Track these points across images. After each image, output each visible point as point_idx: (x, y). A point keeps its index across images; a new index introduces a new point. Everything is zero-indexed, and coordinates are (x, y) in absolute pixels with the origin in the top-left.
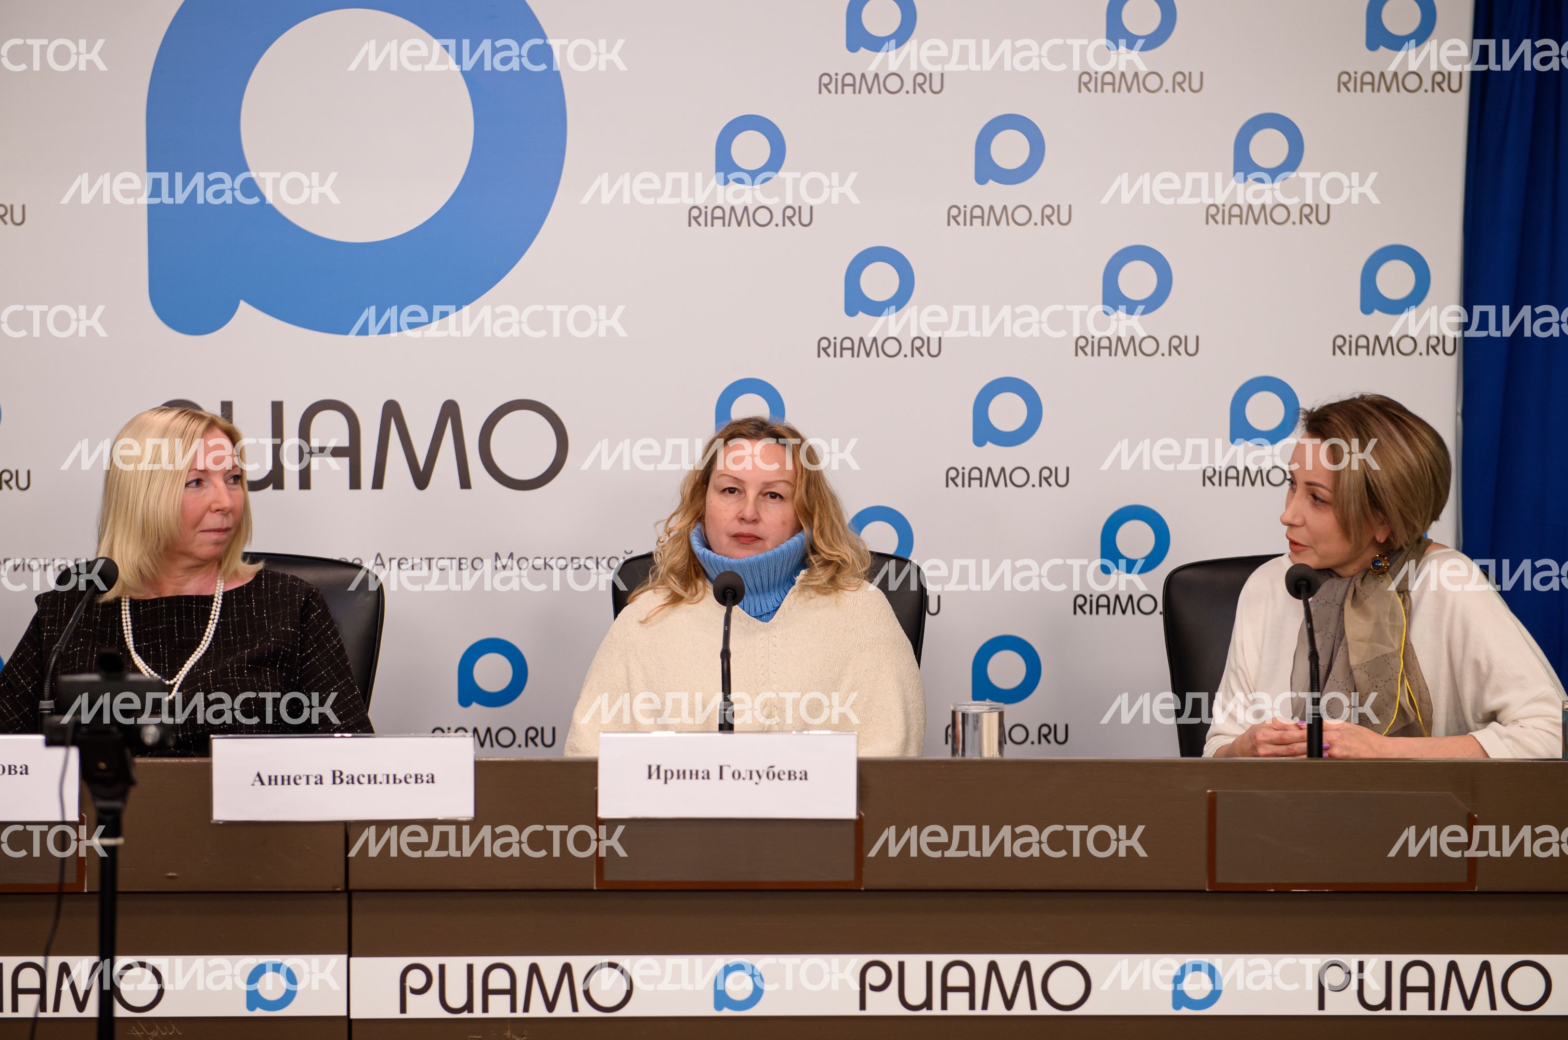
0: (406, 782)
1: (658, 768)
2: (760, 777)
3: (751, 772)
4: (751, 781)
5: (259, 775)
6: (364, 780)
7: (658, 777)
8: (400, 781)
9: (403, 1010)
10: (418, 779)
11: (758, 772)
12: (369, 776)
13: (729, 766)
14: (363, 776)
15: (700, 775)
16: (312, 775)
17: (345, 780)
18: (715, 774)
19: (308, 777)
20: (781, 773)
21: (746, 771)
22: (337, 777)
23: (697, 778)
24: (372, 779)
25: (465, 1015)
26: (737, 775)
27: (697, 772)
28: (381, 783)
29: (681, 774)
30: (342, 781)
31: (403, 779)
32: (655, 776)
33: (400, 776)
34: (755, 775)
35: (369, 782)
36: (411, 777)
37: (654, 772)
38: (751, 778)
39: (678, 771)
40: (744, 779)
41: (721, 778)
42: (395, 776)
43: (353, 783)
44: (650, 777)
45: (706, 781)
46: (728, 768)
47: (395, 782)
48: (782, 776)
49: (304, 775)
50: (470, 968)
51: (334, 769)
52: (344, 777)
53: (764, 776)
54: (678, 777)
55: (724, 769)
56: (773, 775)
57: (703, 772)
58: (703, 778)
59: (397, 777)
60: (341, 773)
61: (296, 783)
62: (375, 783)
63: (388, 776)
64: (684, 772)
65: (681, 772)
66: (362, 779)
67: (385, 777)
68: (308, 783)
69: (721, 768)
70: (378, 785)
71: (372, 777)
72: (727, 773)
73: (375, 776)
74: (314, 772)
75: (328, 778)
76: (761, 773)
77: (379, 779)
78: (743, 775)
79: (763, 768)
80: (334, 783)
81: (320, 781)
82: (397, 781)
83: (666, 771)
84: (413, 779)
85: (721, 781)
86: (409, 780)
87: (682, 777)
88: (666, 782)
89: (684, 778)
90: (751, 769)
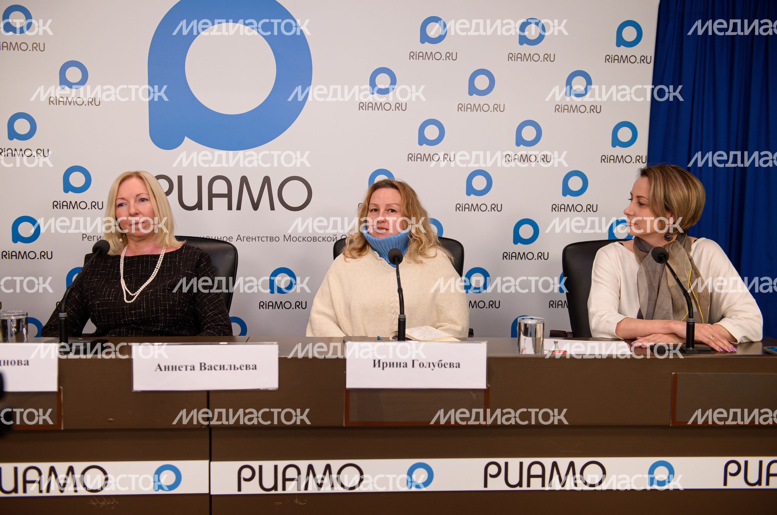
0: (241, 369)
1: (379, 361)
2: (434, 366)
3: (429, 363)
4: (429, 369)
5: (159, 365)
6: (218, 368)
7: (379, 366)
8: (238, 369)
9: (239, 489)
10: (247, 367)
11: (433, 363)
12: (220, 366)
13: (418, 360)
14: (217, 366)
15: (402, 365)
16: (188, 365)
17: (207, 368)
18: (410, 364)
19: (186, 366)
20: (446, 364)
21: (427, 363)
22: (203, 366)
23: (400, 367)
24: (222, 368)
25: (273, 492)
26: (422, 365)
27: (400, 363)
28: (227, 370)
29: (391, 365)
30: (205, 368)
31: (239, 367)
32: (377, 365)
33: (238, 366)
34: (431, 365)
35: (221, 369)
36: (243, 366)
37: (377, 363)
38: (429, 367)
39: (390, 363)
40: (425, 367)
41: (413, 366)
42: (234, 366)
43: (211, 369)
44: (375, 366)
45: (405, 368)
46: (417, 361)
47: (234, 369)
48: (446, 366)
49: (184, 365)
50: (276, 467)
51: (201, 362)
52: (206, 366)
53: (436, 366)
54: (390, 366)
55: (415, 362)
56: (441, 365)
57: (403, 363)
58: (403, 367)
59: (236, 366)
60: (205, 364)
61: (180, 370)
62: (224, 369)
63: (231, 366)
64: (393, 363)
65: (391, 364)
66: (216, 368)
67: (229, 366)
68: (186, 370)
69: (413, 361)
70: (225, 371)
71: (222, 366)
72: (417, 364)
73: (224, 366)
74: (189, 364)
75: (197, 367)
76: (435, 364)
77: (226, 368)
78: (425, 365)
79: (436, 361)
80: (201, 369)
81: (193, 368)
82: (236, 369)
83: (383, 363)
84: (245, 368)
85: (413, 368)
86: (242, 368)
87: (392, 366)
88: (383, 369)
89: (393, 367)
90: (429, 362)
